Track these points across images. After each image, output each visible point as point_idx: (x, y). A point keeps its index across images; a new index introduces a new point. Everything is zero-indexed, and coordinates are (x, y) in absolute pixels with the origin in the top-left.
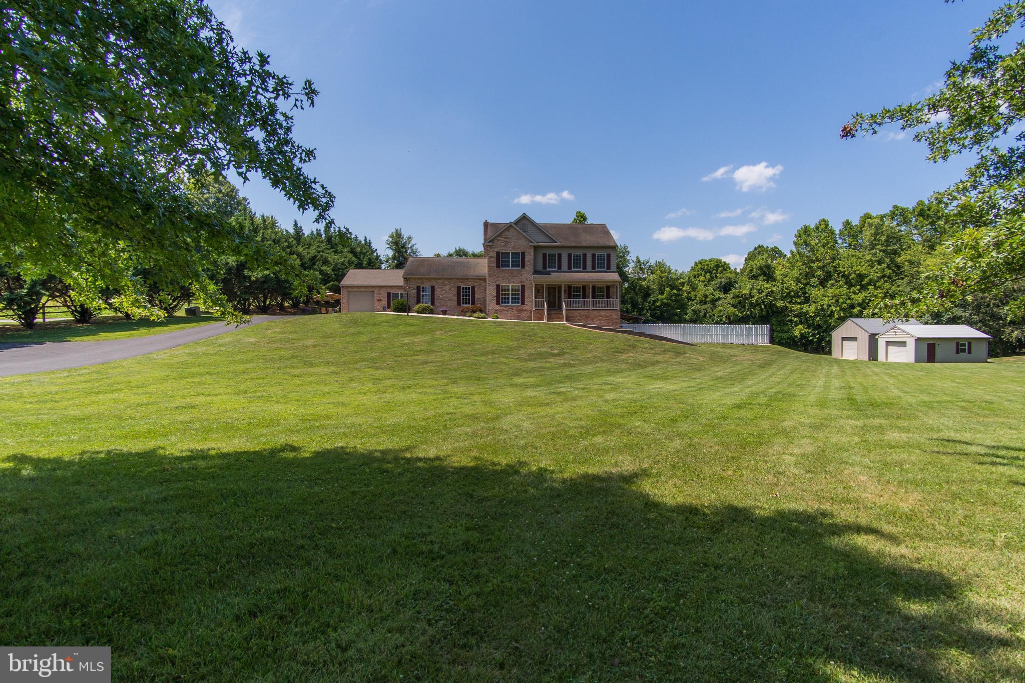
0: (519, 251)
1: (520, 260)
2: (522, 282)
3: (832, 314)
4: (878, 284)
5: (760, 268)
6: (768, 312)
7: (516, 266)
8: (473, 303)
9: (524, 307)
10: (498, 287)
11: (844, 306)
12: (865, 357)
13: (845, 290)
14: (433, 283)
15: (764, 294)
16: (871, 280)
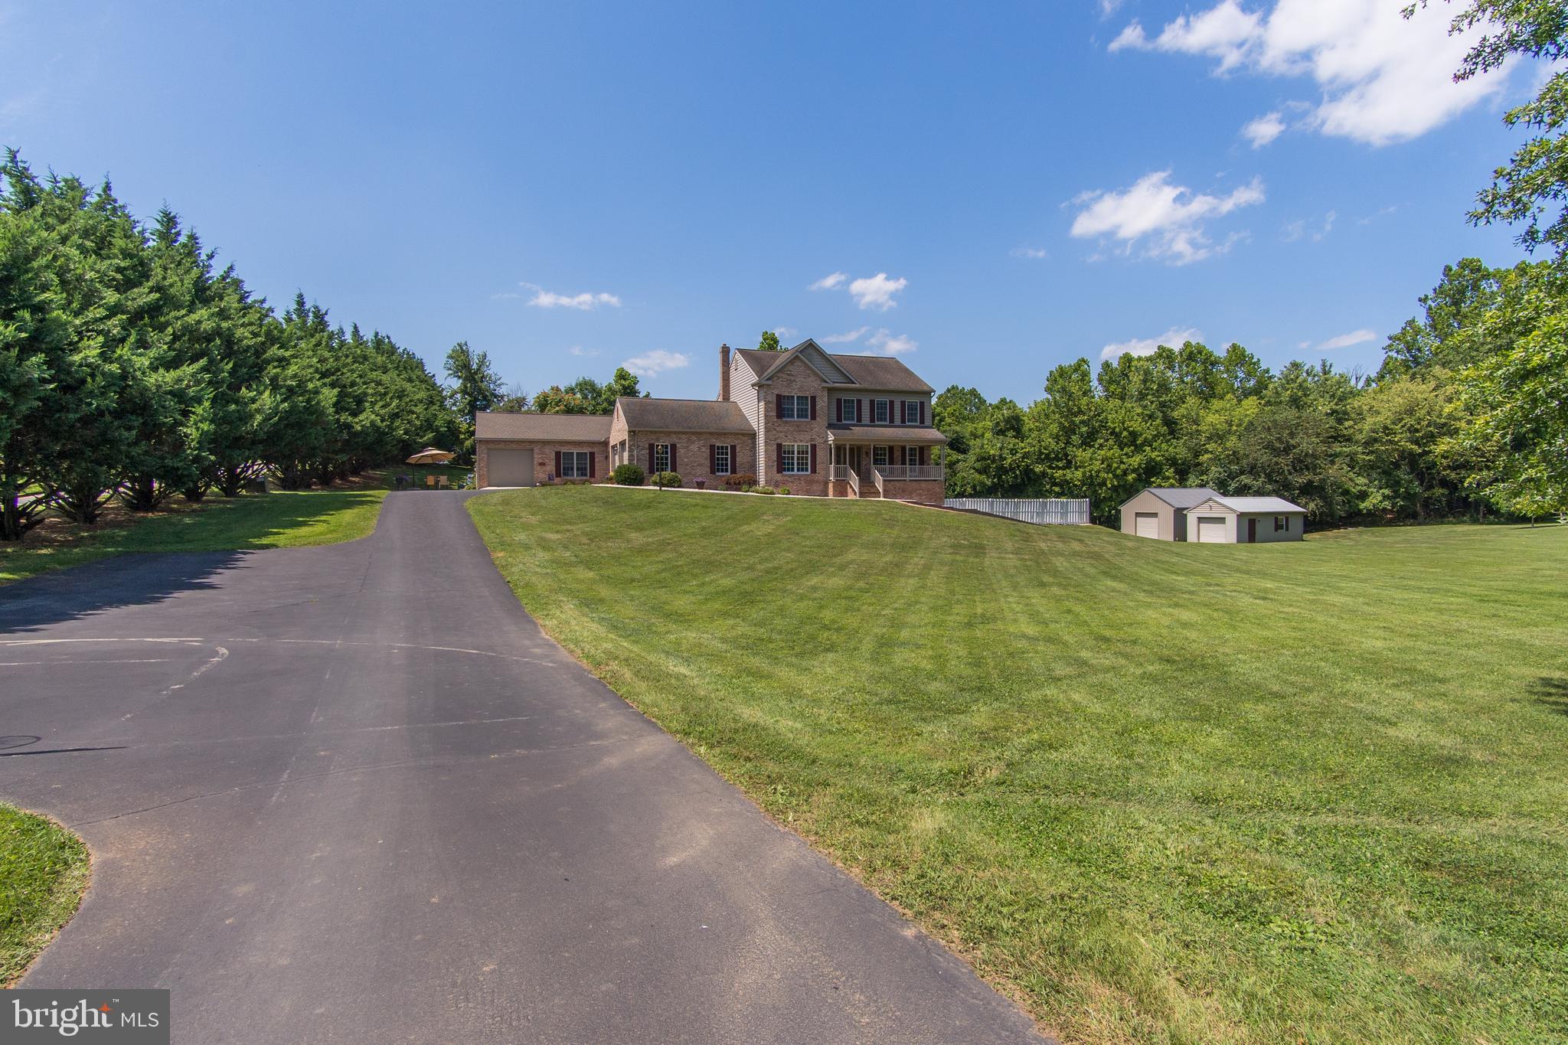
0: (807, 394)
1: (808, 408)
2: (812, 440)
3: (1104, 483)
4: (1155, 444)
5: (1008, 421)
6: (1023, 479)
7: (802, 417)
8: (734, 471)
9: (816, 477)
10: (779, 446)
11: (1119, 472)
12: (1169, 536)
13: (1116, 451)
14: (674, 439)
15: (1019, 455)
16: (1146, 438)
